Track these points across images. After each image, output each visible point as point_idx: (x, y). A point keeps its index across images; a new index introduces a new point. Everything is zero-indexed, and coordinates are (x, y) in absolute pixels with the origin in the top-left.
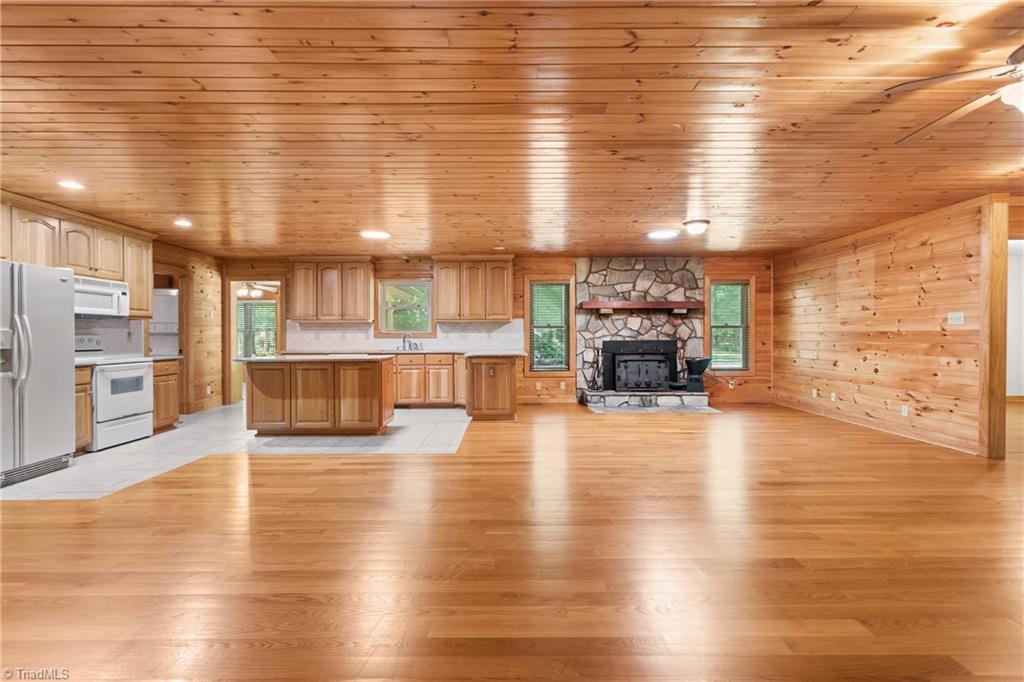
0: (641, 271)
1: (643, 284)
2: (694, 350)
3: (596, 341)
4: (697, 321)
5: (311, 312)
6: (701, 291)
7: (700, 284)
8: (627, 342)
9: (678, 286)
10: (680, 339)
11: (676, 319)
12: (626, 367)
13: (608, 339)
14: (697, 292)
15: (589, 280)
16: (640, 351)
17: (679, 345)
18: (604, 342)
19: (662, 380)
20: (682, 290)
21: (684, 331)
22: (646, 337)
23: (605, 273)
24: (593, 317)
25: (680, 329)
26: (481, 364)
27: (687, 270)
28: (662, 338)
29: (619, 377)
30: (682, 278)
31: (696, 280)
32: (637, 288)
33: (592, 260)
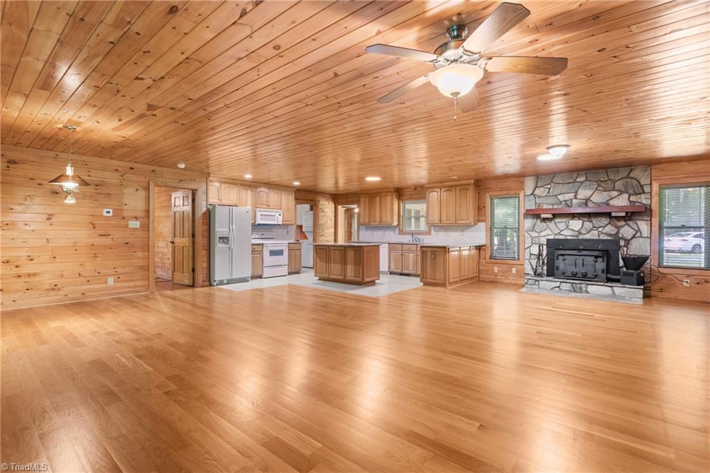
0: (582, 183)
1: (583, 193)
2: (638, 248)
3: (541, 238)
4: (643, 222)
5: (367, 221)
6: (648, 196)
7: (647, 189)
8: (568, 239)
9: (621, 192)
10: (622, 238)
11: (618, 221)
12: (564, 260)
13: (551, 237)
14: (643, 196)
15: (536, 192)
16: (581, 247)
17: (622, 243)
18: (547, 240)
19: (599, 272)
20: (626, 196)
21: (627, 231)
22: (588, 236)
23: (549, 186)
24: (539, 220)
25: (622, 230)
26: (427, 251)
27: (631, 178)
28: (603, 237)
29: (557, 268)
30: (626, 186)
31: (642, 186)
32: (579, 197)
33: (538, 178)
